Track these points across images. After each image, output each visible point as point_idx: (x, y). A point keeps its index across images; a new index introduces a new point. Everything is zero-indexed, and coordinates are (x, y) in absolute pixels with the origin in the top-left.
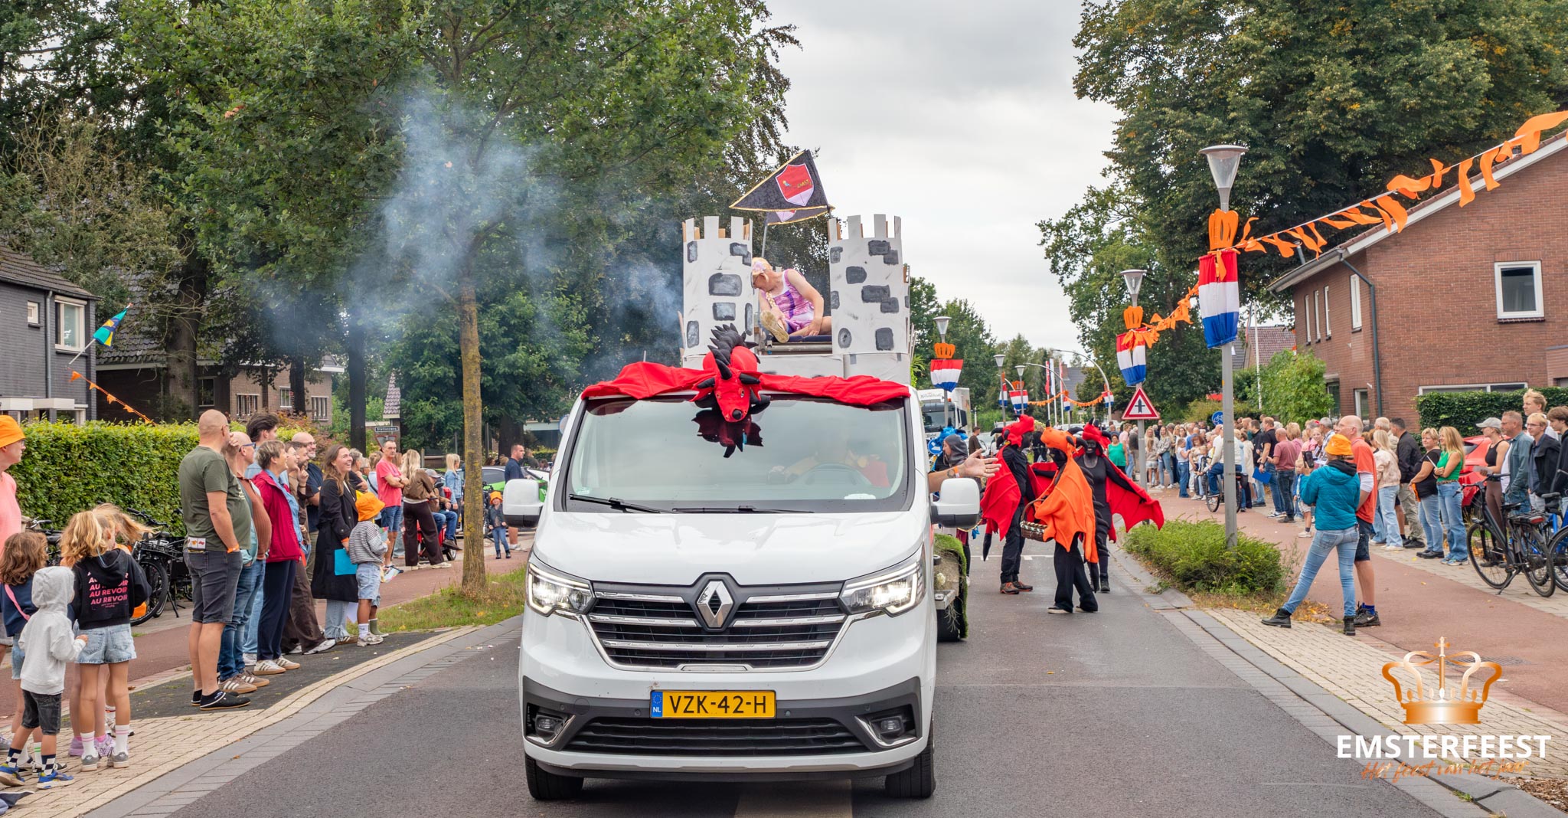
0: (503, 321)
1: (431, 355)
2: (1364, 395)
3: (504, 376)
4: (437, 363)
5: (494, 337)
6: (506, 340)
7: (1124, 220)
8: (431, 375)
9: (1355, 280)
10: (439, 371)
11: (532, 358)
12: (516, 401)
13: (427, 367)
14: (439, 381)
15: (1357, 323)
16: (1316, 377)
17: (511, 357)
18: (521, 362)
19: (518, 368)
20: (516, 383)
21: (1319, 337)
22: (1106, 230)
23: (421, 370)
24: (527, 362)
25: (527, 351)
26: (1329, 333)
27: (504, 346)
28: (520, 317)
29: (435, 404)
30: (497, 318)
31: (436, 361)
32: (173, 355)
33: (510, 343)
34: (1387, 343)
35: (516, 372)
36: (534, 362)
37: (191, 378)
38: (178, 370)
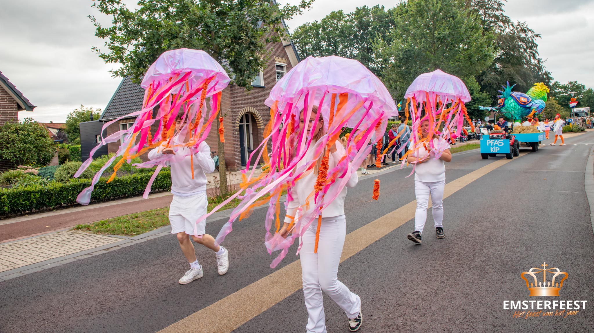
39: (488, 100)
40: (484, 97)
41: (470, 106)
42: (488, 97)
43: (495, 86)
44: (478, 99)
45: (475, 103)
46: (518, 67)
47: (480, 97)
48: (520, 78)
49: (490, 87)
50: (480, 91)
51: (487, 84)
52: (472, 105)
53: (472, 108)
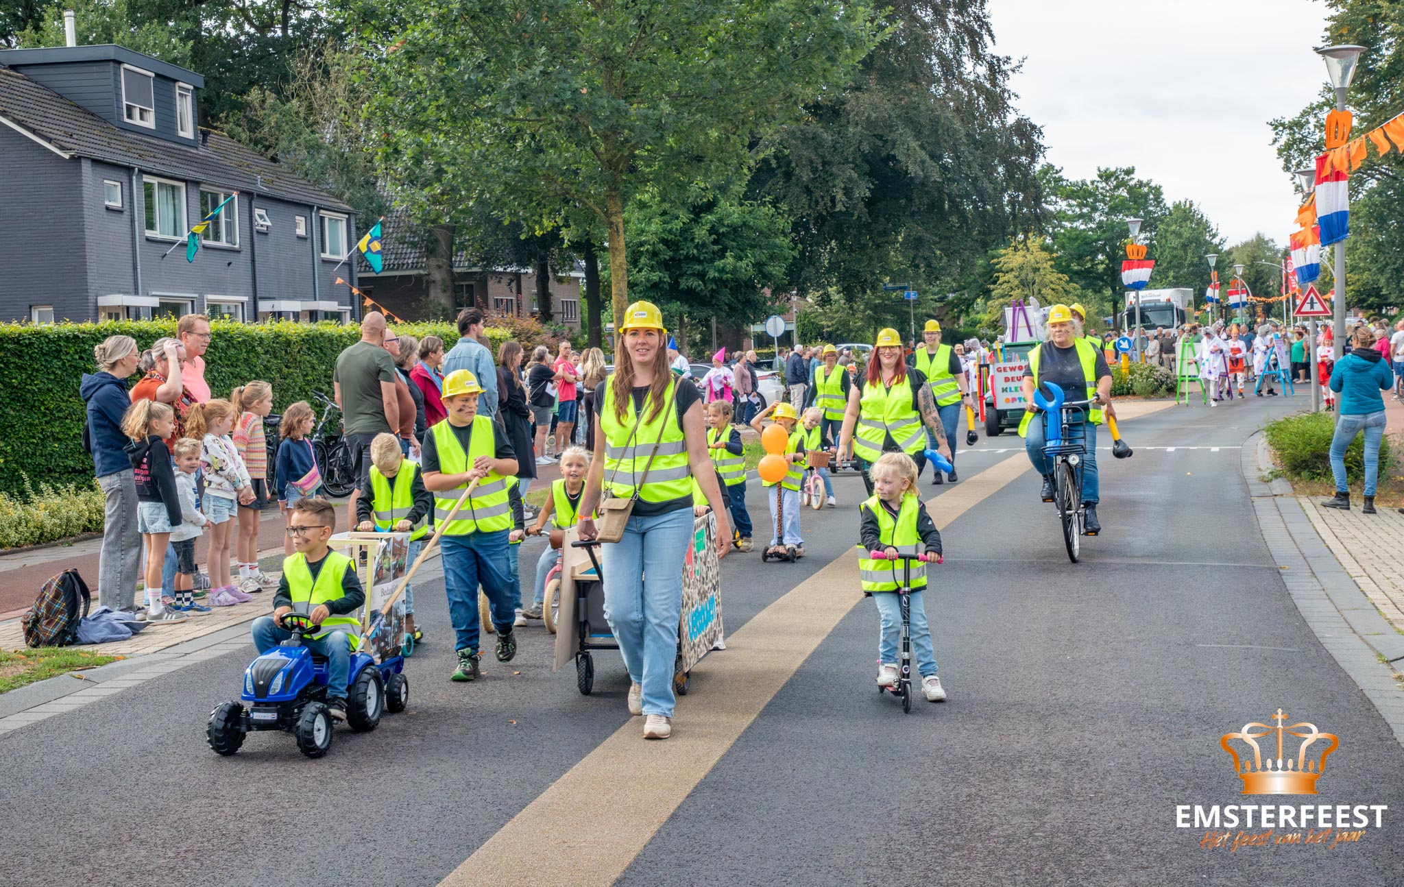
0: (712, 231)
1: (649, 261)
3: (714, 280)
4: (652, 269)
6: (716, 248)
8: (648, 280)
10: (655, 276)
11: (739, 264)
12: (726, 304)
13: (646, 272)
14: (655, 286)
17: (719, 263)
18: (729, 268)
19: (727, 273)
20: (726, 287)
23: (638, 275)
24: (735, 268)
25: (735, 257)
27: (713, 253)
28: (728, 226)
30: (708, 227)
31: (652, 267)
32: (433, 262)
33: (719, 251)
35: (725, 277)
36: (742, 267)
37: (449, 283)
38: (437, 276)
39: (780, 240)
40: (763, 224)
41: (700, 262)
42: (781, 223)
43: (806, 175)
44: (735, 230)
45: (724, 250)
46: (908, 93)
47: (744, 224)
48: (914, 144)
49: (788, 175)
50: (746, 197)
51: (774, 163)
52: (712, 260)
53: (712, 274)
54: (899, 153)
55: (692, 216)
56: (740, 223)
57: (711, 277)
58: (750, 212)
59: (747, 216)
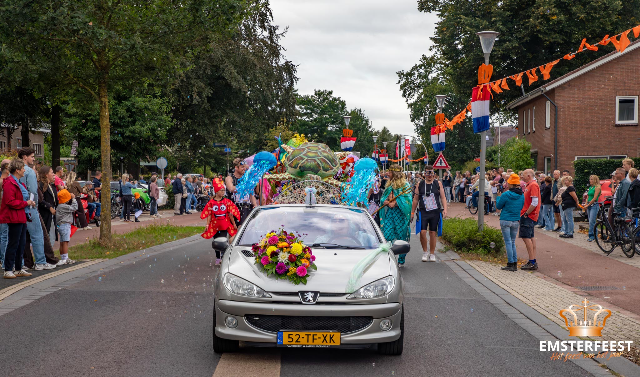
0: (128, 110)
1: (91, 125)
2: (549, 160)
3: (129, 137)
5: (123, 118)
6: (130, 120)
7: (439, 72)
8: (92, 135)
9: (548, 104)
11: (142, 129)
12: (134, 150)
13: (89, 131)
15: (548, 125)
16: (526, 150)
17: (132, 128)
18: (138, 131)
19: (136, 134)
20: (135, 141)
21: (529, 131)
22: (430, 77)
23: (86, 132)
25: (140, 125)
26: (534, 129)
27: (129, 122)
28: (137, 108)
29: (94, 150)
30: (126, 108)
31: (94, 128)
33: (132, 121)
34: (562, 135)
36: (144, 131)
41: (121, 127)
45: (135, 121)
48: (233, 71)
52: (128, 126)
54: (226, 75)
55: (117, 102)
56: (143, 107)
57: (127, 135)
58: (150, 101)
59: (147, 103)
